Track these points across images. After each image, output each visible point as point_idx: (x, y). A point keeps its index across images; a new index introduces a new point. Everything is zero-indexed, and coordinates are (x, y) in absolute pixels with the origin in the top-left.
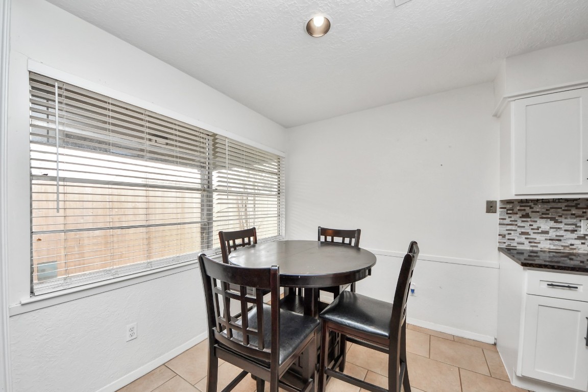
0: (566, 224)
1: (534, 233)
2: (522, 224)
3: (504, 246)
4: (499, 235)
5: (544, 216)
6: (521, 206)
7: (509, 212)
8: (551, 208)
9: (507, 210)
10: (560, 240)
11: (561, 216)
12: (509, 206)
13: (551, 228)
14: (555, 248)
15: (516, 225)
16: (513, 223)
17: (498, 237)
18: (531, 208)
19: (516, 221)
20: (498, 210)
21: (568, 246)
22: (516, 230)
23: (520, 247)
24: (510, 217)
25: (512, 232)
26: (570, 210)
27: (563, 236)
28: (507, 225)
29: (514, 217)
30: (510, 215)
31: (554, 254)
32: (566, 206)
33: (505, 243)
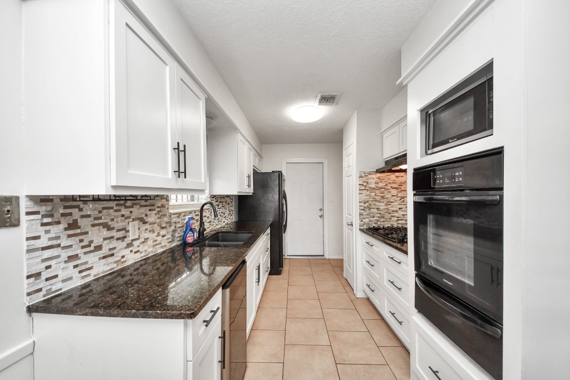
0: (118, 231)
1: (85, 253)
2: (69, 242)
3: (39, 298)
4: (28, 277)
5: (96, 222)
6: (65, 207)
7: (46, 220)
8: (104, 208)
9: (44, 216)
10: (112, 255)
11: (112, 220)
12: (43, 209)
13: (105, 239)
14: (109, 268)
15: (59, 245)
16: (55, 242)
17: (26, 281)
18: (81, 210)
19: (58, 238)
20: (24, 218)
21: (120, 260)
22: (58, 257)
23: (67, 287)
24: (47, 232)
25: (52, 263)
26: (119, 210)
27: (114, 248)
28: (43, 249)
29: (55, 230)
30: (47, 228)
31: (109, 277)
32: (117, 205)
33: (40, 290)
